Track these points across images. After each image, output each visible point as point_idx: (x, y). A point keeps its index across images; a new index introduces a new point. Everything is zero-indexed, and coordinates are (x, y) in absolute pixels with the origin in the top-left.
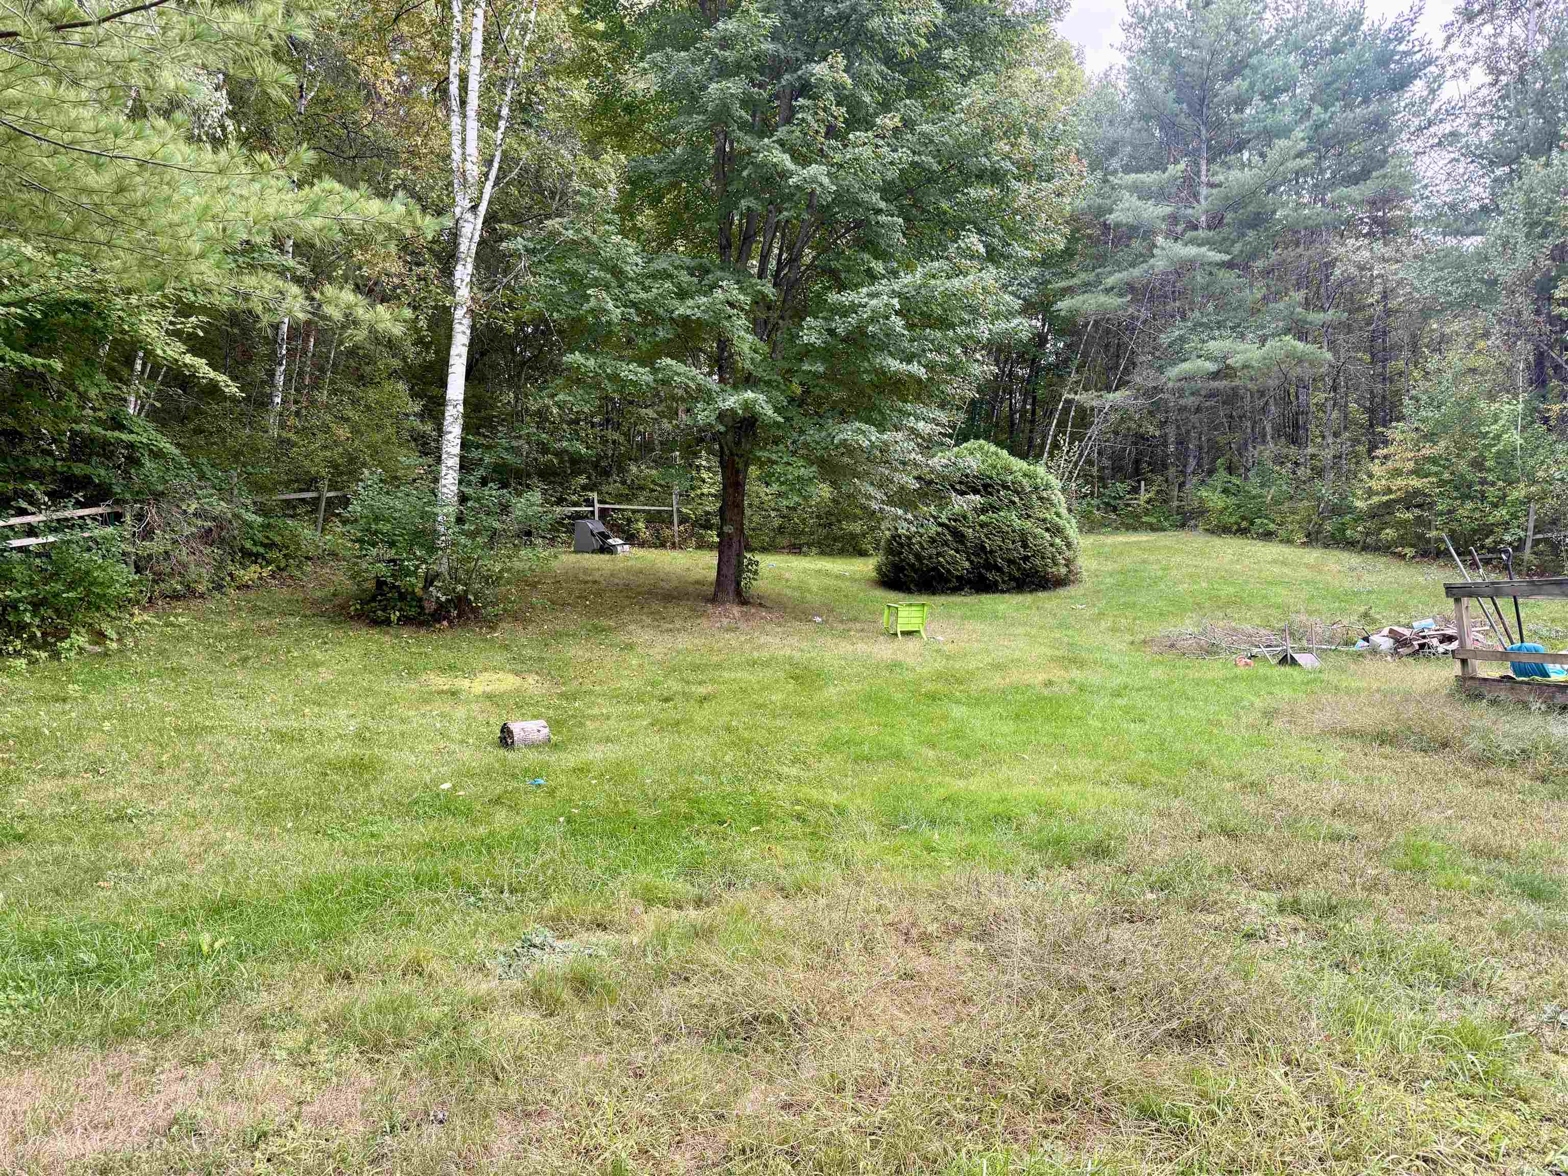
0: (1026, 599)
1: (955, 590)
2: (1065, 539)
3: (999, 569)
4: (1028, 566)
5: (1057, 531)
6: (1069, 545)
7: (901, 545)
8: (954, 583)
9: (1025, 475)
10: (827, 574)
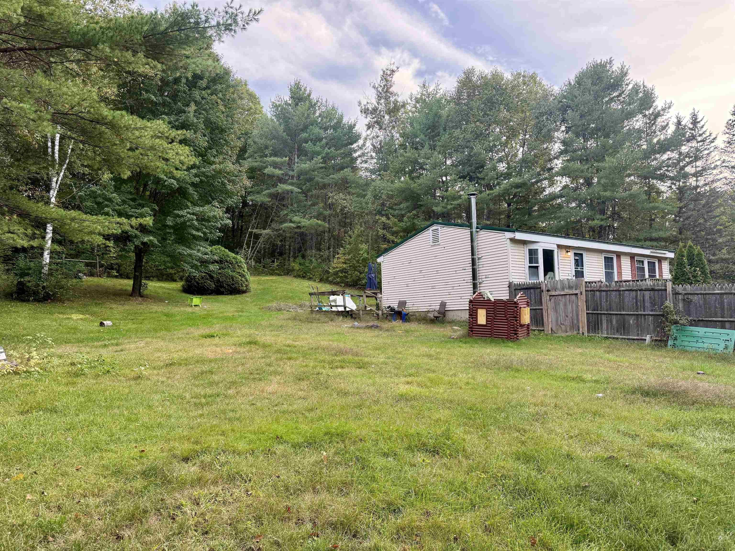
0: (233, 297)
1: (210, 294)
2: (246, 278)
3: (225, 288)
4: (234, 286)
5: (243, 276)
6: (247, 281)
7: (192, 279)
8: (210, 292)
9: (233, 258)
10: (164, 288)
